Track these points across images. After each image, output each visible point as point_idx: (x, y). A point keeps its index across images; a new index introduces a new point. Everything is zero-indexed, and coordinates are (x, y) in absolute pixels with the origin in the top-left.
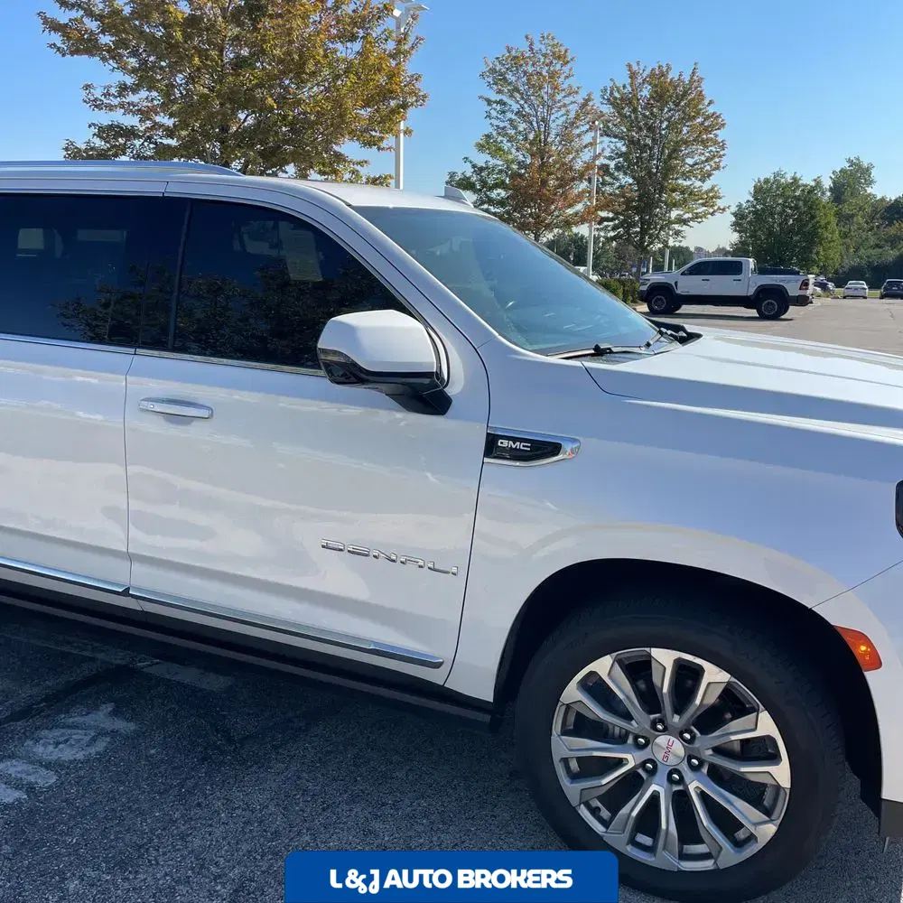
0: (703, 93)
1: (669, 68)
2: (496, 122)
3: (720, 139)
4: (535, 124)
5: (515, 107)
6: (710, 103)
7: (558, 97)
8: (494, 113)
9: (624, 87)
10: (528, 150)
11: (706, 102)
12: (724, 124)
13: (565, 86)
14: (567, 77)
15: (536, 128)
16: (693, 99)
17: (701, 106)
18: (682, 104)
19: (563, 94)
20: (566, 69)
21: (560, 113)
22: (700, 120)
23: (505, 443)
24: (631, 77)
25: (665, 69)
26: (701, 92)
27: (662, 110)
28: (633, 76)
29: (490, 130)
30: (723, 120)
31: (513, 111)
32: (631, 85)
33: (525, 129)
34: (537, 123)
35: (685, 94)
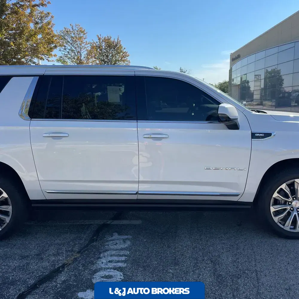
0: (122, 45)
1: (111, 38)
2: (63, 53)
3: (128, 60)
4: (76, 53)
5: (69, 48)
6: (124, 48)
7: (83, 45)
8: (62, 49)
9: (97, 42)
10: (76, 62)
11: (123, 48)
12: (129, 55)
13: (85, 41)
14: (85, 38)
15: (77, 55)
16: (119, 47)
17: (122, 50)
18: (116, 48)
19: (85, 44)
20: (84, 36)
21: (84, 50)
22: (121, 54)
23: (258, 135)
24: (99, 40)
25: (109, 38)
26: (121, 45)
27: (110, 50)
28: (99, 39)
29: (61, 55)
30: (128, 54)
31: (68, 49)
32: (100, 42)
33: (74, 55)
34: (77, 53)
35: (116, 45)
